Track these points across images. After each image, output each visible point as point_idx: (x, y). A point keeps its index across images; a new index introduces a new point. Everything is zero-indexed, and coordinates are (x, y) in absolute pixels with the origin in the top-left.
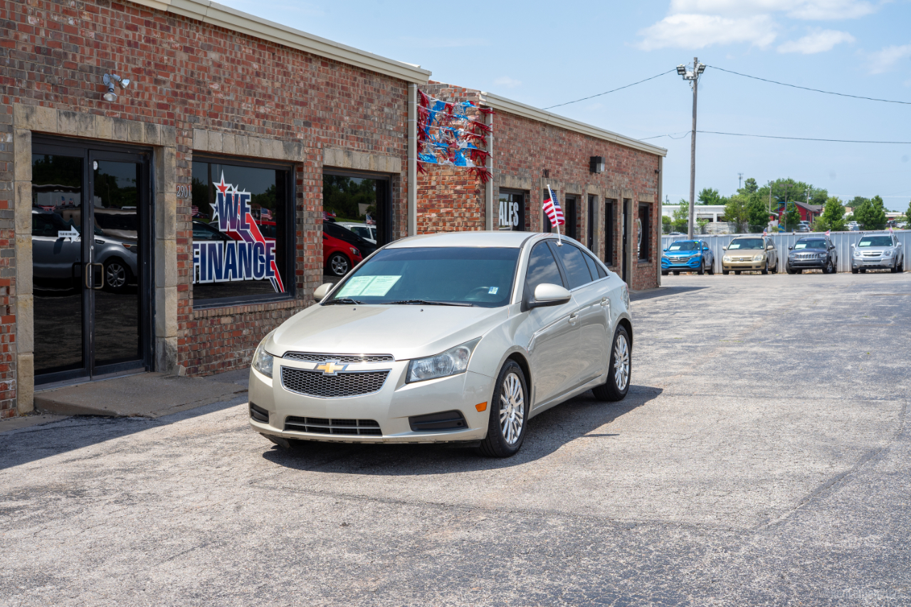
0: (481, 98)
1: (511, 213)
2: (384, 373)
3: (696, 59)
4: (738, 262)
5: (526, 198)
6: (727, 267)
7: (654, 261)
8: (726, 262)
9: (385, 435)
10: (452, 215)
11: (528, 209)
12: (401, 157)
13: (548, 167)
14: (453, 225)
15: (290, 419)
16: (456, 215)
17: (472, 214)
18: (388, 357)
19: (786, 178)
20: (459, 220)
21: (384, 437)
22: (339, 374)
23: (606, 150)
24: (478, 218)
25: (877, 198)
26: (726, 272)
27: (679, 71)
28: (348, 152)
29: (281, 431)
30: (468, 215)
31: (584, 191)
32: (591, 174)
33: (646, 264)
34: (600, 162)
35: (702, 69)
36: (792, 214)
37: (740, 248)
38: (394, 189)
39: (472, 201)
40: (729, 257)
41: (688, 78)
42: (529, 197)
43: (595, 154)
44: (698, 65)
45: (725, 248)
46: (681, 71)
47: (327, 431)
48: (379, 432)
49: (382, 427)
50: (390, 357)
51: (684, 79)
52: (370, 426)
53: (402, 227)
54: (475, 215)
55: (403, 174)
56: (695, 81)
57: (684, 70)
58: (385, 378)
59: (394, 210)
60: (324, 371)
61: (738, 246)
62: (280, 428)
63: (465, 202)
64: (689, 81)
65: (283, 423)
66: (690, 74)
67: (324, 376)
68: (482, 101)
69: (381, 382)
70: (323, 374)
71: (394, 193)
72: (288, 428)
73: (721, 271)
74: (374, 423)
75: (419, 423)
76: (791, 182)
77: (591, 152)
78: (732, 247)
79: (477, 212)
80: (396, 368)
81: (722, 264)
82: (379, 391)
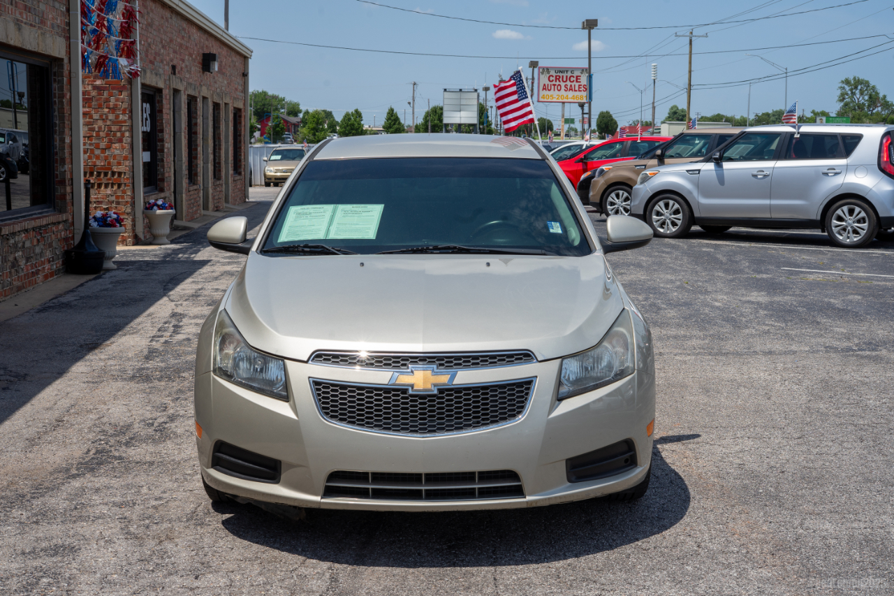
1: (145, 116)
2: (524, 386)
4: (279, 174)
5: (157, 98)
6: (270, 179)
7: (243, 173)
8: (269, 173)
9: (531, 494)
10: (91, 117)
11: (161, 111)
12: (64, 37)
13: (175, 62)
14: (93, 130)
15: (335, 476)
16: (96, 116)
17: (117, 117)
18: (525, 356)
19: (260, 91)
20: (100, 123)
21: (529, 498)
22: (441, 391)
23: (212, 46)
24: (125, 122)
25: (357, 111)
26: (267, 185)
28: (18, 24)
29: (318, 499)
30: (111, 117)
31: (199, 93)
32: (203, 73)
33: (238, 177)
34: (214, 60)
36: (277, 126)
37: (281, 159)
38: (55, 80)
39: (117, 100)
40: (272, 169)
42: (161, 97)
43: (206, 51)
45: (266, 159)
47: (416, 495)
48: (518, 491)
49: (526, 482)
50: (528, 355)
52: (507, 481)
53: (67, 130)
54: (121, 117)
55: (66, 61)
58: (527, 394)
59: (56, 107)
60: (412, 386)
61: (279, 157)
62: (316, 494)
63: (107, 100)
65: (321, 483)
67: (411, 396)
69: (523, 402)
70: (410, 392)
71: (55, 86)
72: (329, 492)
73: (264, 184)
74: (512, 475)
75: (580, 468)
76: (265, 94)
77: (202, 48)
78: (273, 158)
79: (124, 113)
80: (543, 375)
81: (265, 175)
82: (521, 418)
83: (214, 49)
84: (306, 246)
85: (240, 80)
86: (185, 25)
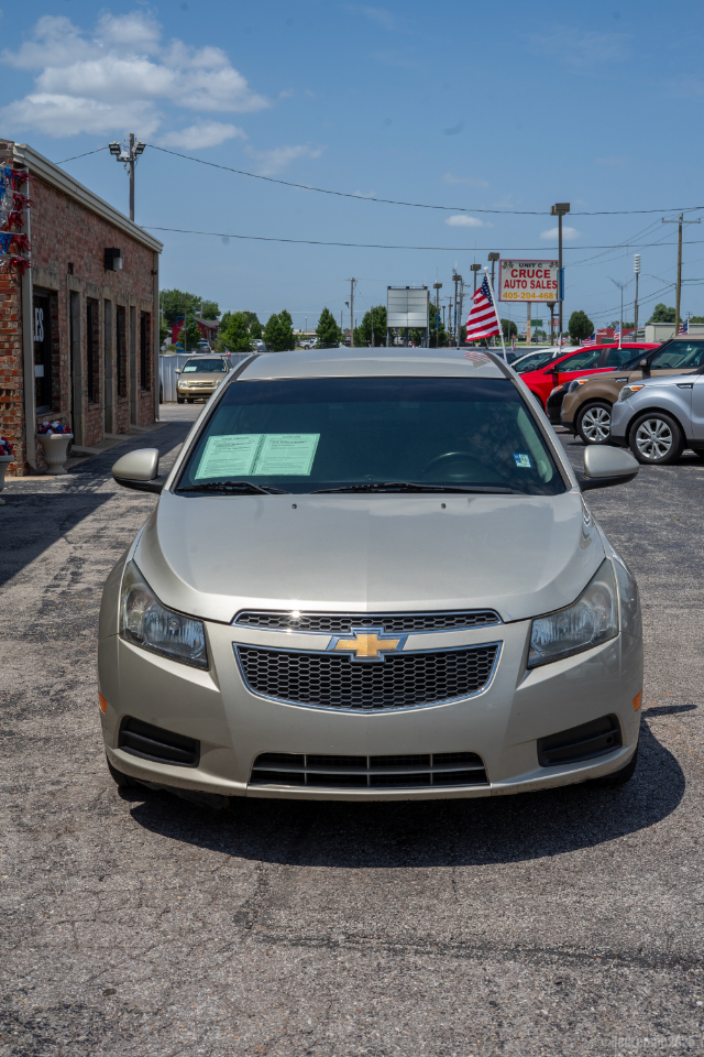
0: (15, 151)
1: (37, 324)
2: (488, 652)
3: (132, 136)
4: (194, 388)
5: (52, 302)
6: (182, 395)
7: (152, 388)
8: (182, 388)
9: (496, 781)
11: (56, 317)
13: (72, 260)
15: (264, 759)
18: (488, 616)
19: (172, 289)
21: (492, 786)
22: (389, 658)
24: (14, 330)
25: (285, 313)
26: (181, 401)
27: (112, 150)
29: (244, 786)
31: (100, 295)
32: (105, 272)
33: (147, 394)
34: (118, 256)
35: (141, 148)
36: (192, 331)
37: (197, 371)
39: (5, 305)
40: (186, 382)
41: (122, 159)
42: (56, 300)
43: (109, 246)
44: (136, 144)
45: (178, 370)
46: (115, 149)
47: (359, 782)
48: (481, 777)
49: (490, 766)
50: (492, 616)
51: (118, 160)
52: (466, 765)
54: (10, 325)
56: (132, 163)
57: (119, 149)
58: (491, 662)
60: (355, 652)
61: (194, 369)
62: (240, 780)
64: (123, 163)
65: (247, 766)
66: (125, 154)
67: (354, 664)
68: (18, 157)
69: (486, 671)
70: (353, 660)
72: (256, 778)
73: (176, 400)
74: (473, 758)
75: (554, 749)
76: (177, 292)
77: (104, 242)
78: (187, 369)
79: (13, 321)
80: (509, 639)
81: (178, 390)
82: (484, 691)
83: (119, 243)
84: (228, 484)
85: (148, 279)
86: (83, 215)
